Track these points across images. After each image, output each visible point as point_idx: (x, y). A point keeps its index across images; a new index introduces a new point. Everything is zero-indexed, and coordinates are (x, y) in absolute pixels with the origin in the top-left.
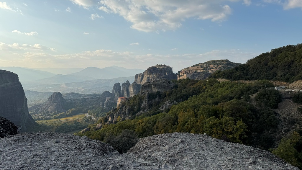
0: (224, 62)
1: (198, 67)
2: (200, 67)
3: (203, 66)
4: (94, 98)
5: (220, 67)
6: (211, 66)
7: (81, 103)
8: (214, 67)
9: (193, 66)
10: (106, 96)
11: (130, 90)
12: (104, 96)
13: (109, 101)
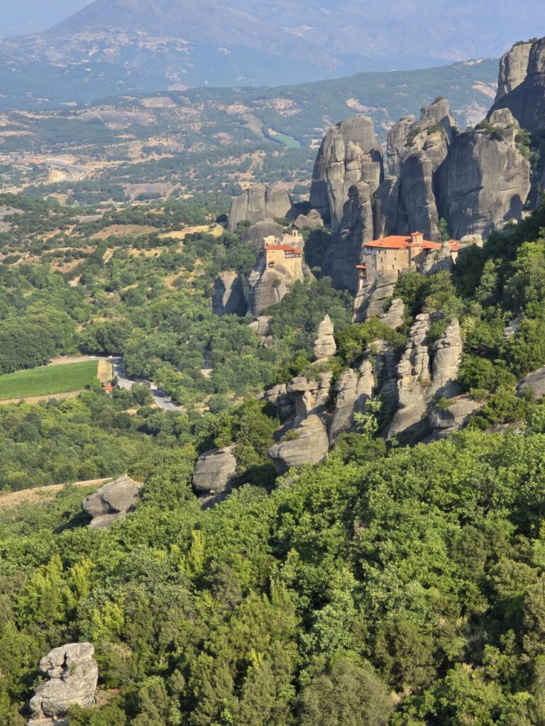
4: (167, 243)
7: (70, 276)
10: (259, 223)
11: (458, 177)
12: (247, 224)
13: (283, 265)
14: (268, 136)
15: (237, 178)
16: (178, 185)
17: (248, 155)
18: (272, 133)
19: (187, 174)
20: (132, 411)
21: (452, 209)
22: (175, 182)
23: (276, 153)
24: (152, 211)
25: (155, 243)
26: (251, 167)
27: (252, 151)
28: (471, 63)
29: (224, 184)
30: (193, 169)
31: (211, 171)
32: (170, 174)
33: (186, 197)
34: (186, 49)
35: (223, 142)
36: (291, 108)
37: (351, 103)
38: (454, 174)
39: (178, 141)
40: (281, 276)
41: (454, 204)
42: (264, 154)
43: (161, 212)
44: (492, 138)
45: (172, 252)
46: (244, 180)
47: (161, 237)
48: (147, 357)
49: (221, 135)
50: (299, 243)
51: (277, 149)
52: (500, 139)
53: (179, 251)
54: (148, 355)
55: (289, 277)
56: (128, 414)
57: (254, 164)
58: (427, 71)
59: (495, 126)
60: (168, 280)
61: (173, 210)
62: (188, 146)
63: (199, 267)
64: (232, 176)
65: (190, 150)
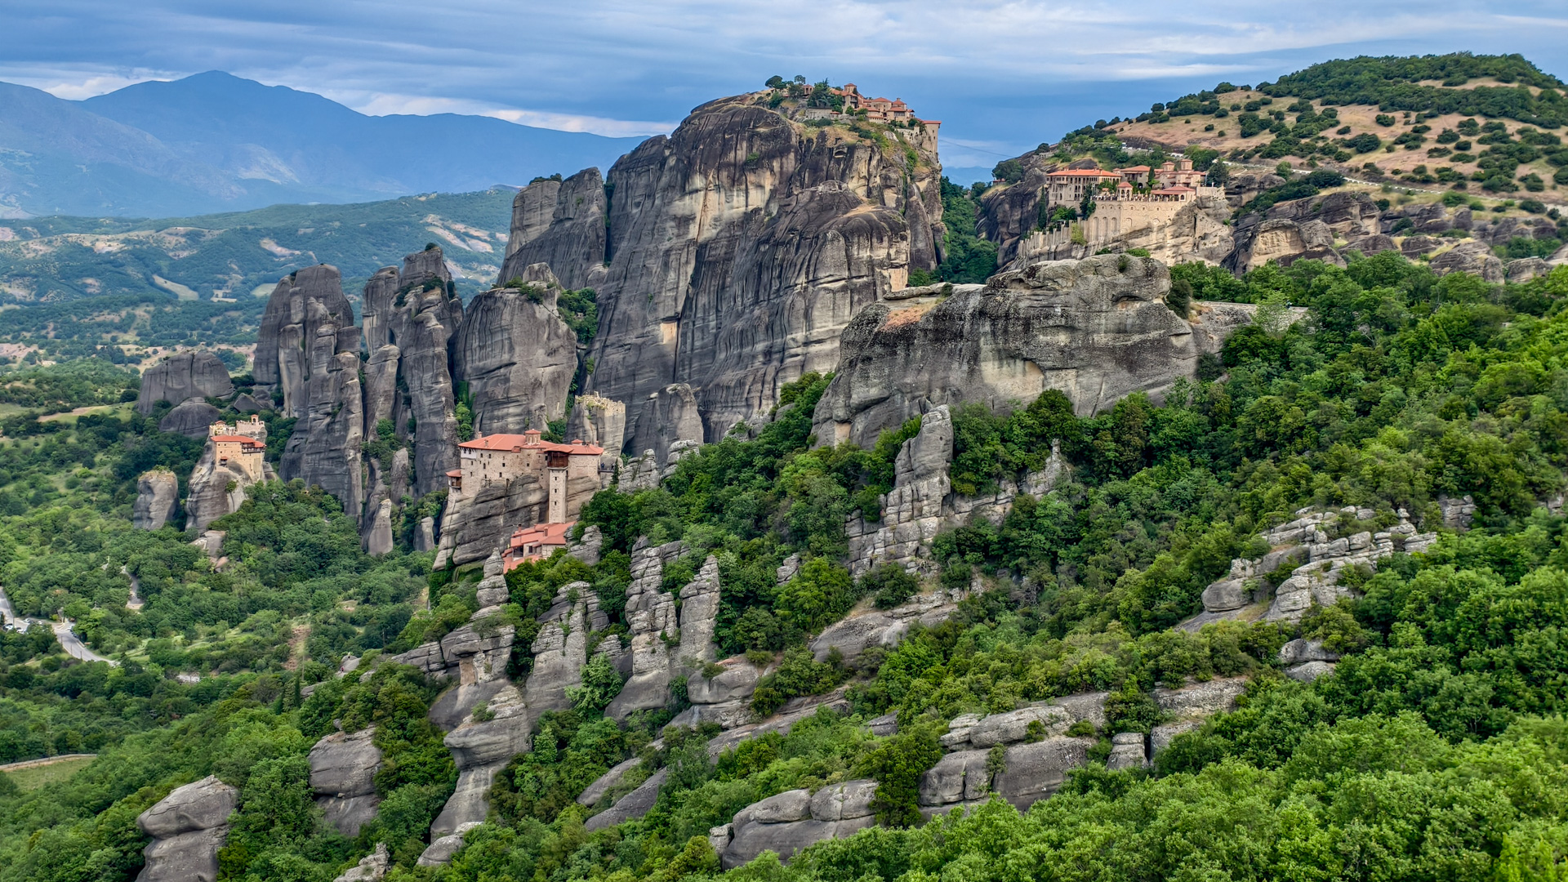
0: (1491, 84)
1: (1210, 120)
2: (1230, 125)
3: (1262, 114)
4: (52, 428)
5: (1446, 137)
6: (1357, 118)
8: (1385, 135)
9: (1157, 116)
10: (186, 404)
11: (481, 348)
12: (166, 405)
13: (240, 462)
14: (153, 284)
15: (114, 339)
16: (34, 348)
17: (129, 309)
18: (159, 280)
19: (43, 332)
20: (33, 663)
21: (472, 390)
22: (29, 343)
23: (168, 309)
24: (18, 384)
25: (33, 428)
26: (134, 325)
27: (134, 304)
28: (423, 199)
29: (99, 347)
30: (52, 325)
31: (77, 329)
32: (19, 331)
33: (47, 364)
34: (28, 164)
35: (90, 290)
36: (183, 249)
37: (269, 245)
38: (476, 344)
39: (27, 287)
40: (237, 478)
41: (474, 383)
42: (151, 308)
43: (31, 386)
44: (529, 300)
45: (62, 441)
46: (126, 343)
47: (44, 420)
48: (45, 588)
49: (90, 281)
50: (261, 433)
51: (169, 302)
52: (538, 301)
53: (72, 440)
54: (47, 585)
55: (248, 478)
56: (30, 669)
57: (138, 321)
58: (365, 206)
59: (531, 284)
60: (58, 481)
61: (47, 383)
62: (40, 295)
63: (103, 464)
64: (107, 337)
65: (43, 300)
